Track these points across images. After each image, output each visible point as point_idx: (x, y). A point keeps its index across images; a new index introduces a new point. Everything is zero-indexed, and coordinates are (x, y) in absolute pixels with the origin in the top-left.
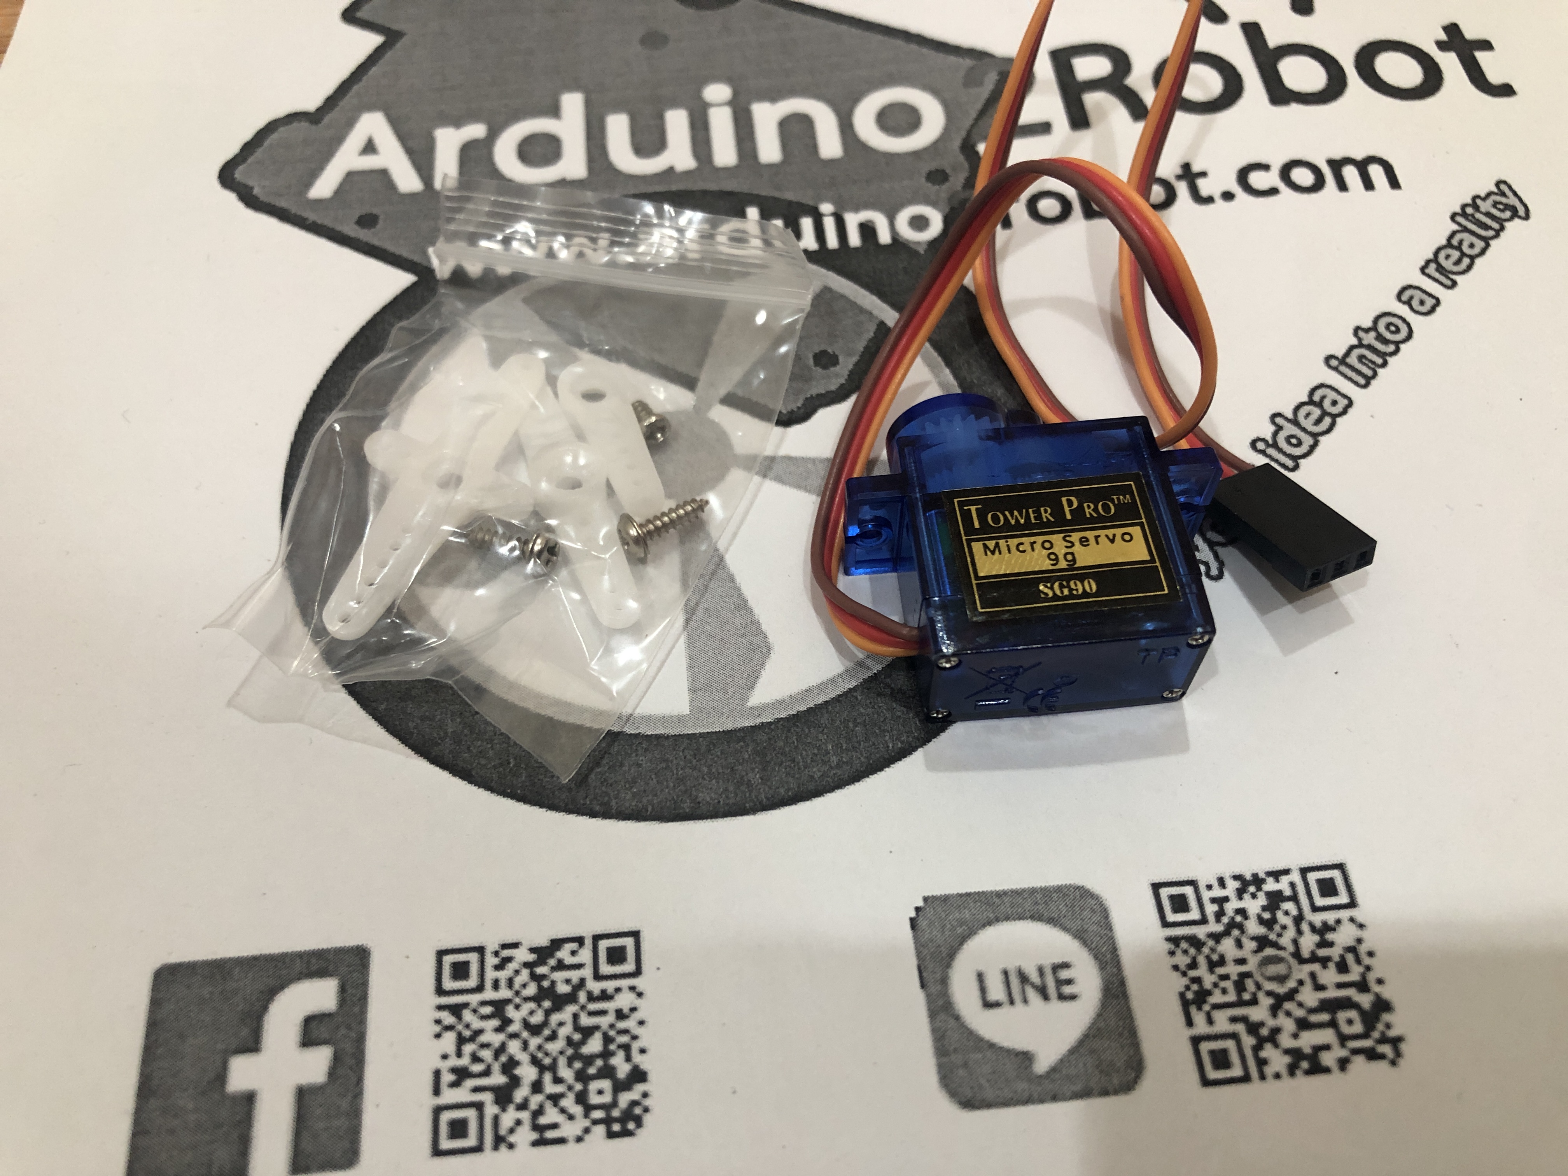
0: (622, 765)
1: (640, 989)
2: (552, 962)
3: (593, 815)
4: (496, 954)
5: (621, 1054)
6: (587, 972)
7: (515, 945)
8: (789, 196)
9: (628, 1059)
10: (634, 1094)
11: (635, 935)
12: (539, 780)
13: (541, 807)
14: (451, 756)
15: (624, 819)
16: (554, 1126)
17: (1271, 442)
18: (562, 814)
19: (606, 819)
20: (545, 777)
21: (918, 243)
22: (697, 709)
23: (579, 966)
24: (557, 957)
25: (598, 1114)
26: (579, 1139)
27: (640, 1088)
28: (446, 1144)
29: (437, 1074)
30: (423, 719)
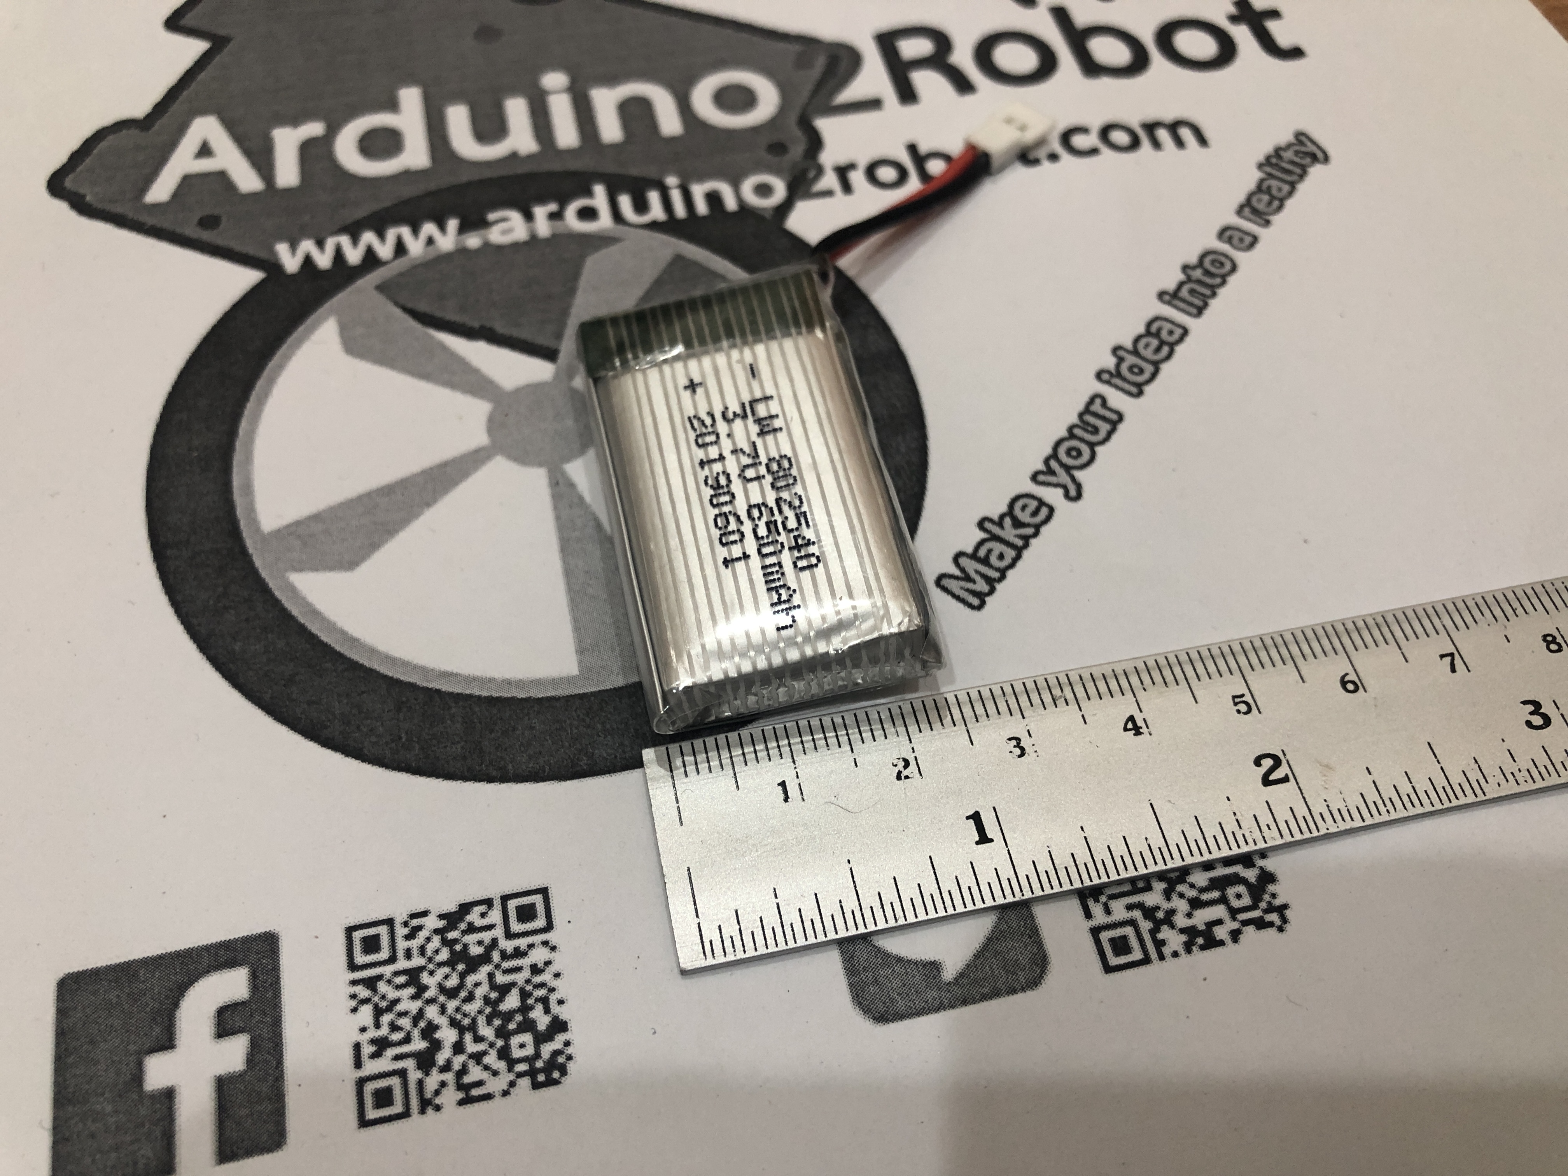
0: (514, 729)
1: (553, 943)
2: (463, 926)
3: (490, 780)
4: (406, 924)
5: (540, 1007)
6: (498, 932)
7: (424, 914)
8: (635, 171)
9: (547, 1011)
10: (557, 1044)
11: (544, 892)
12: (432, 751)
13: (438, 777)
14: (341, 736)
15: (522, 782)
16: (480, 1083)
17: (1113, 371)
18: (459, 782)
19: (504, 782)
20: (438, 748)
21: (764, 209)
22: (586, 670)
23: (490, 927)
24: (467, 920)
25: (522, 1067)
26: (505, 1093)
27: (560, 1038)
28: (372, 1114)
29: (357, 1047)
30: (310, 703)
